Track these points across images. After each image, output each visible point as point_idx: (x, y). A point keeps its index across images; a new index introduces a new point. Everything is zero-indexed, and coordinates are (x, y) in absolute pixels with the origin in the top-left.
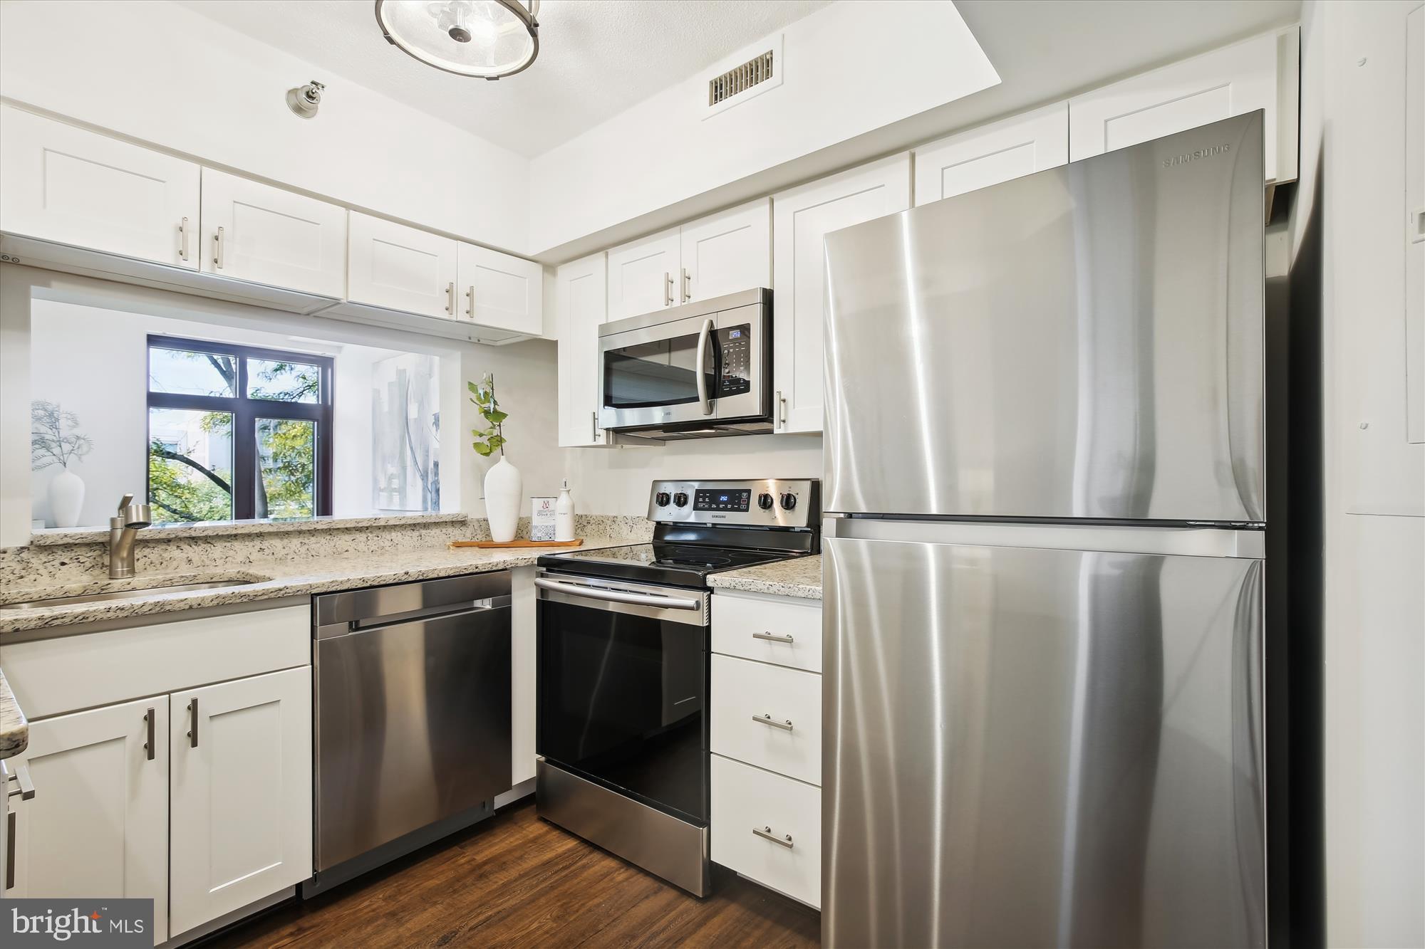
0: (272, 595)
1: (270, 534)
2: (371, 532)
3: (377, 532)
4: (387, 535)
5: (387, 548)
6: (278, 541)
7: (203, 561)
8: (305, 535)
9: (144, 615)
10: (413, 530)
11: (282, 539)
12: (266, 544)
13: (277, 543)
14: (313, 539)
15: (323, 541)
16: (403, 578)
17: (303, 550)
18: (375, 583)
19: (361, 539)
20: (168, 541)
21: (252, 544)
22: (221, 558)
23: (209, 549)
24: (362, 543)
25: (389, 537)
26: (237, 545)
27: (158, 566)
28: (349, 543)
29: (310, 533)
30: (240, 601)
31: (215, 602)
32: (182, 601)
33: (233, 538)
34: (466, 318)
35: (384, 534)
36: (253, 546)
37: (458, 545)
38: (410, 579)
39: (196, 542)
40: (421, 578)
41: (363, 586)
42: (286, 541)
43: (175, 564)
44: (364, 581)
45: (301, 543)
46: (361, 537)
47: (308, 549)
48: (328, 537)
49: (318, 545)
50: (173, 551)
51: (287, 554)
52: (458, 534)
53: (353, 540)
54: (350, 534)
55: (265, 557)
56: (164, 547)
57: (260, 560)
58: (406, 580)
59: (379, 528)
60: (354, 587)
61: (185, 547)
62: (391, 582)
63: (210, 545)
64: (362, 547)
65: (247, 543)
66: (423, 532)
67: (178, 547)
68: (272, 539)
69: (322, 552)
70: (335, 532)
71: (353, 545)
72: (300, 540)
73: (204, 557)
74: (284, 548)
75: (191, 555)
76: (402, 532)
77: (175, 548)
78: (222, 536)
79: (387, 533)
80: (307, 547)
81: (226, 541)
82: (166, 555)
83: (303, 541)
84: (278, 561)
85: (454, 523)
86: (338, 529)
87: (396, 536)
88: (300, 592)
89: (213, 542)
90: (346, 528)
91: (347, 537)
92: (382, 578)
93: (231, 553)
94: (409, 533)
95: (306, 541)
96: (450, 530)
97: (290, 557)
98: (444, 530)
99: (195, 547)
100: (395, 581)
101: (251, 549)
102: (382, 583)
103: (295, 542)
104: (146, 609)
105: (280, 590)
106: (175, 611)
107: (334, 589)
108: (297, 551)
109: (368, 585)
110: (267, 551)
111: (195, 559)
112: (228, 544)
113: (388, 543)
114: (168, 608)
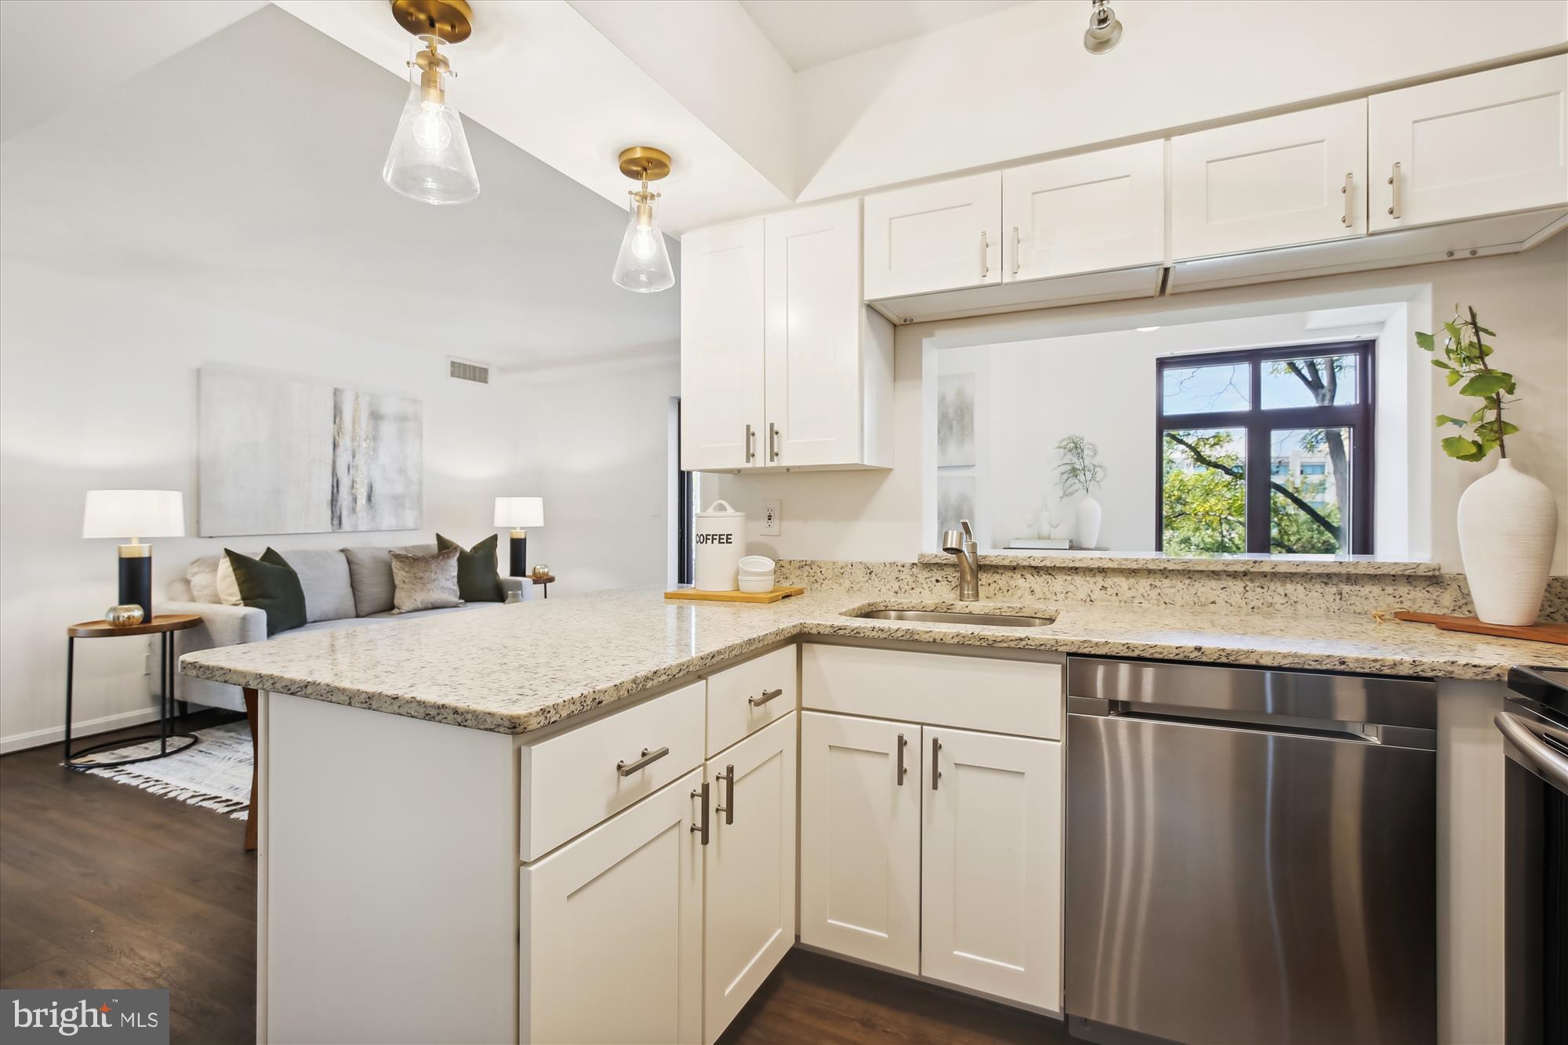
0: (1013, 644)
1: (1114, 570)
2: (1251, 580)
3: (1262, 581)
4: (1278, 587)
5: (1278, 606)
6: (1123, 579)
7: (1044, 593)
8: (1157, 576)
9: (897, 640)
10: (1326, 584)
11: (1127, 578)
12: (1109, 582)
13: (1123, 583)
14: (1167, 582)
15: (1180, 585)
16: (1192, 656)
17: (1154, 594)
18: (1146, 655)
19: (1235, 588)
20: (1014, 568)
21: (1092, 580)
22: (1062, 592)
23: (1050, 581)
24: (1237, 594)
25: (1281, 590)
26: (1078, 579)
27: (1005, 593)
28: (1216, 593)
29: (1163, 574)
30: (978, 643)
31: (956, 640)
32: (927, 632)
33: (1073, 571)
34: (1392, 223)
35: (1272, 586)
36: (1095, 583)
37: (1409, 618)
38: (1204, 659)
39: (1038, 572)
40: (1224, 660)
41: (1127, 655)
42: (1132, 581)
43: (1019, 593)
44: (1128, 648)
45: (1151, 585)
46: (1237, 586)
47: (1159, 594)
48: (1187, 581)
49: (1173, 590)
50: (1018, 580)
51: (1134, 597)
52: (1418, 599)
53: (1222, 589)
54: (1219, 579)
55: (1108, 597)
56: (1010, 574)
57: (1102, 600)
58: (1197, 659)
59: (1265, 575)
60: (1113, 654)
61: (1029, 576)
62: (1171, 657)
63: (1050, 577)
64: (1236, 599)
65: (1088, 579)
66: (1346, 588)
67: (1022, 575)
68: (1115, 577)
69: (1178, 599)
70: (1197, 576)
71: (1224, 595)
72: (1150, 581)
73: (1046, 589)
74: (1130, 589)
75: (1034, 586)
76: (1306, 585)
77: (1019, 576)
78: (1060, 567)
79: (1279, 584)
80: (1159, 591)
81: (1066, 574)
82: (1012, 583)
83: (1153, 583)
84: (1122, 604)
85: (1409, 577)
86: (1202, 571)
87: (1295, 590)
88: (1043, 647)
89: (1054, 573)
90: (1213, 572)
91: (1213, 584)
92: (1157, 650)
93: (1072, 588)
94: (1319, 587)
95: (1158, 583)
96: (1403, 589)
97: (1136, 601)
98: (1389, 590)
99: (1037, 577)
100: (1177, 658)
101: (1092, 586)
102: (1157, 656)
103: (1144, 584)
104: (899, 634)
105: (1021, 640)
106: (921, 641)
107: (1086, 651)
108: (1146, 595)
109: (1135, 654)
110: (1110, 591)
111: (1037, 590)
112: (1069, 578)
113: (1279, 600)
114: (916, 637)
